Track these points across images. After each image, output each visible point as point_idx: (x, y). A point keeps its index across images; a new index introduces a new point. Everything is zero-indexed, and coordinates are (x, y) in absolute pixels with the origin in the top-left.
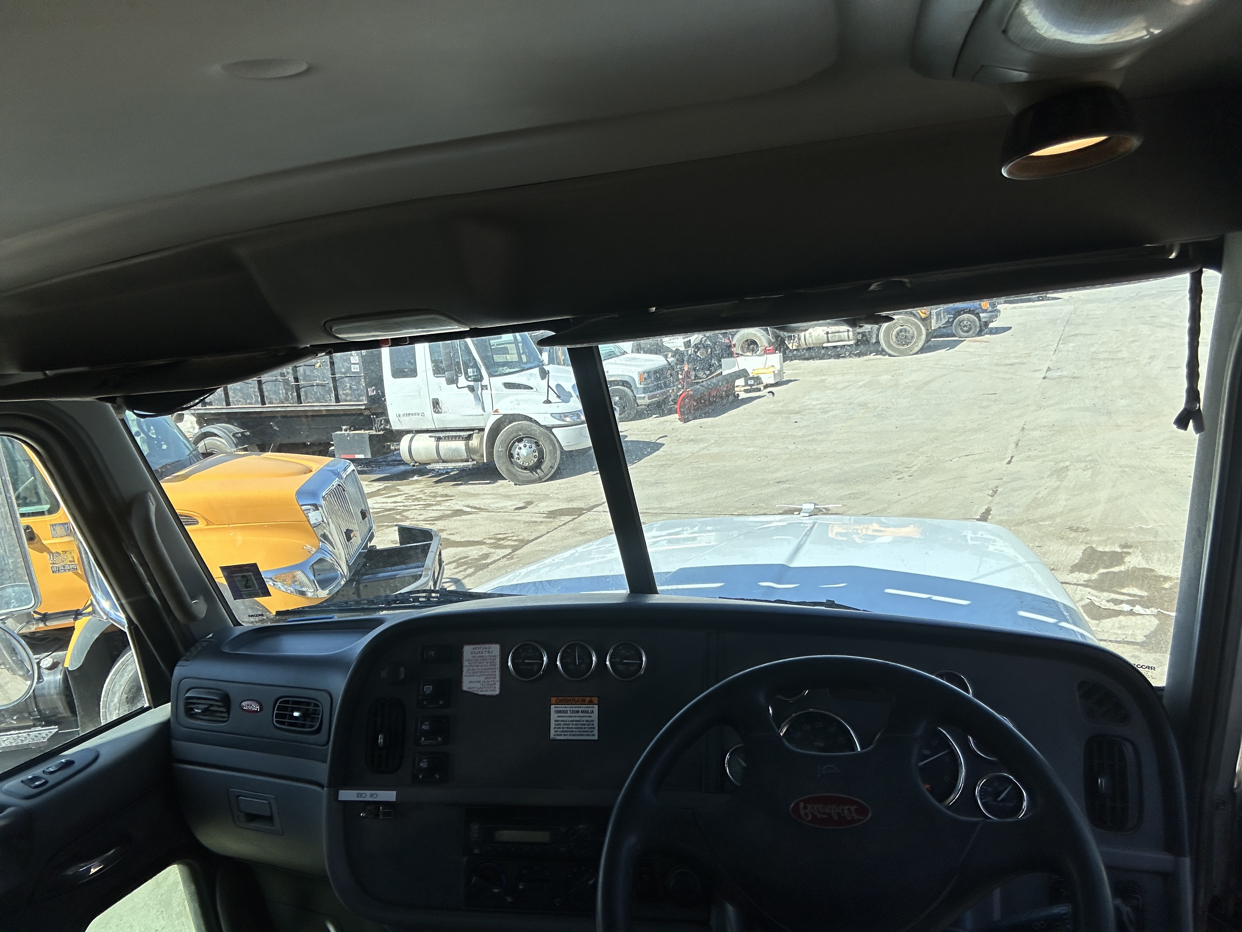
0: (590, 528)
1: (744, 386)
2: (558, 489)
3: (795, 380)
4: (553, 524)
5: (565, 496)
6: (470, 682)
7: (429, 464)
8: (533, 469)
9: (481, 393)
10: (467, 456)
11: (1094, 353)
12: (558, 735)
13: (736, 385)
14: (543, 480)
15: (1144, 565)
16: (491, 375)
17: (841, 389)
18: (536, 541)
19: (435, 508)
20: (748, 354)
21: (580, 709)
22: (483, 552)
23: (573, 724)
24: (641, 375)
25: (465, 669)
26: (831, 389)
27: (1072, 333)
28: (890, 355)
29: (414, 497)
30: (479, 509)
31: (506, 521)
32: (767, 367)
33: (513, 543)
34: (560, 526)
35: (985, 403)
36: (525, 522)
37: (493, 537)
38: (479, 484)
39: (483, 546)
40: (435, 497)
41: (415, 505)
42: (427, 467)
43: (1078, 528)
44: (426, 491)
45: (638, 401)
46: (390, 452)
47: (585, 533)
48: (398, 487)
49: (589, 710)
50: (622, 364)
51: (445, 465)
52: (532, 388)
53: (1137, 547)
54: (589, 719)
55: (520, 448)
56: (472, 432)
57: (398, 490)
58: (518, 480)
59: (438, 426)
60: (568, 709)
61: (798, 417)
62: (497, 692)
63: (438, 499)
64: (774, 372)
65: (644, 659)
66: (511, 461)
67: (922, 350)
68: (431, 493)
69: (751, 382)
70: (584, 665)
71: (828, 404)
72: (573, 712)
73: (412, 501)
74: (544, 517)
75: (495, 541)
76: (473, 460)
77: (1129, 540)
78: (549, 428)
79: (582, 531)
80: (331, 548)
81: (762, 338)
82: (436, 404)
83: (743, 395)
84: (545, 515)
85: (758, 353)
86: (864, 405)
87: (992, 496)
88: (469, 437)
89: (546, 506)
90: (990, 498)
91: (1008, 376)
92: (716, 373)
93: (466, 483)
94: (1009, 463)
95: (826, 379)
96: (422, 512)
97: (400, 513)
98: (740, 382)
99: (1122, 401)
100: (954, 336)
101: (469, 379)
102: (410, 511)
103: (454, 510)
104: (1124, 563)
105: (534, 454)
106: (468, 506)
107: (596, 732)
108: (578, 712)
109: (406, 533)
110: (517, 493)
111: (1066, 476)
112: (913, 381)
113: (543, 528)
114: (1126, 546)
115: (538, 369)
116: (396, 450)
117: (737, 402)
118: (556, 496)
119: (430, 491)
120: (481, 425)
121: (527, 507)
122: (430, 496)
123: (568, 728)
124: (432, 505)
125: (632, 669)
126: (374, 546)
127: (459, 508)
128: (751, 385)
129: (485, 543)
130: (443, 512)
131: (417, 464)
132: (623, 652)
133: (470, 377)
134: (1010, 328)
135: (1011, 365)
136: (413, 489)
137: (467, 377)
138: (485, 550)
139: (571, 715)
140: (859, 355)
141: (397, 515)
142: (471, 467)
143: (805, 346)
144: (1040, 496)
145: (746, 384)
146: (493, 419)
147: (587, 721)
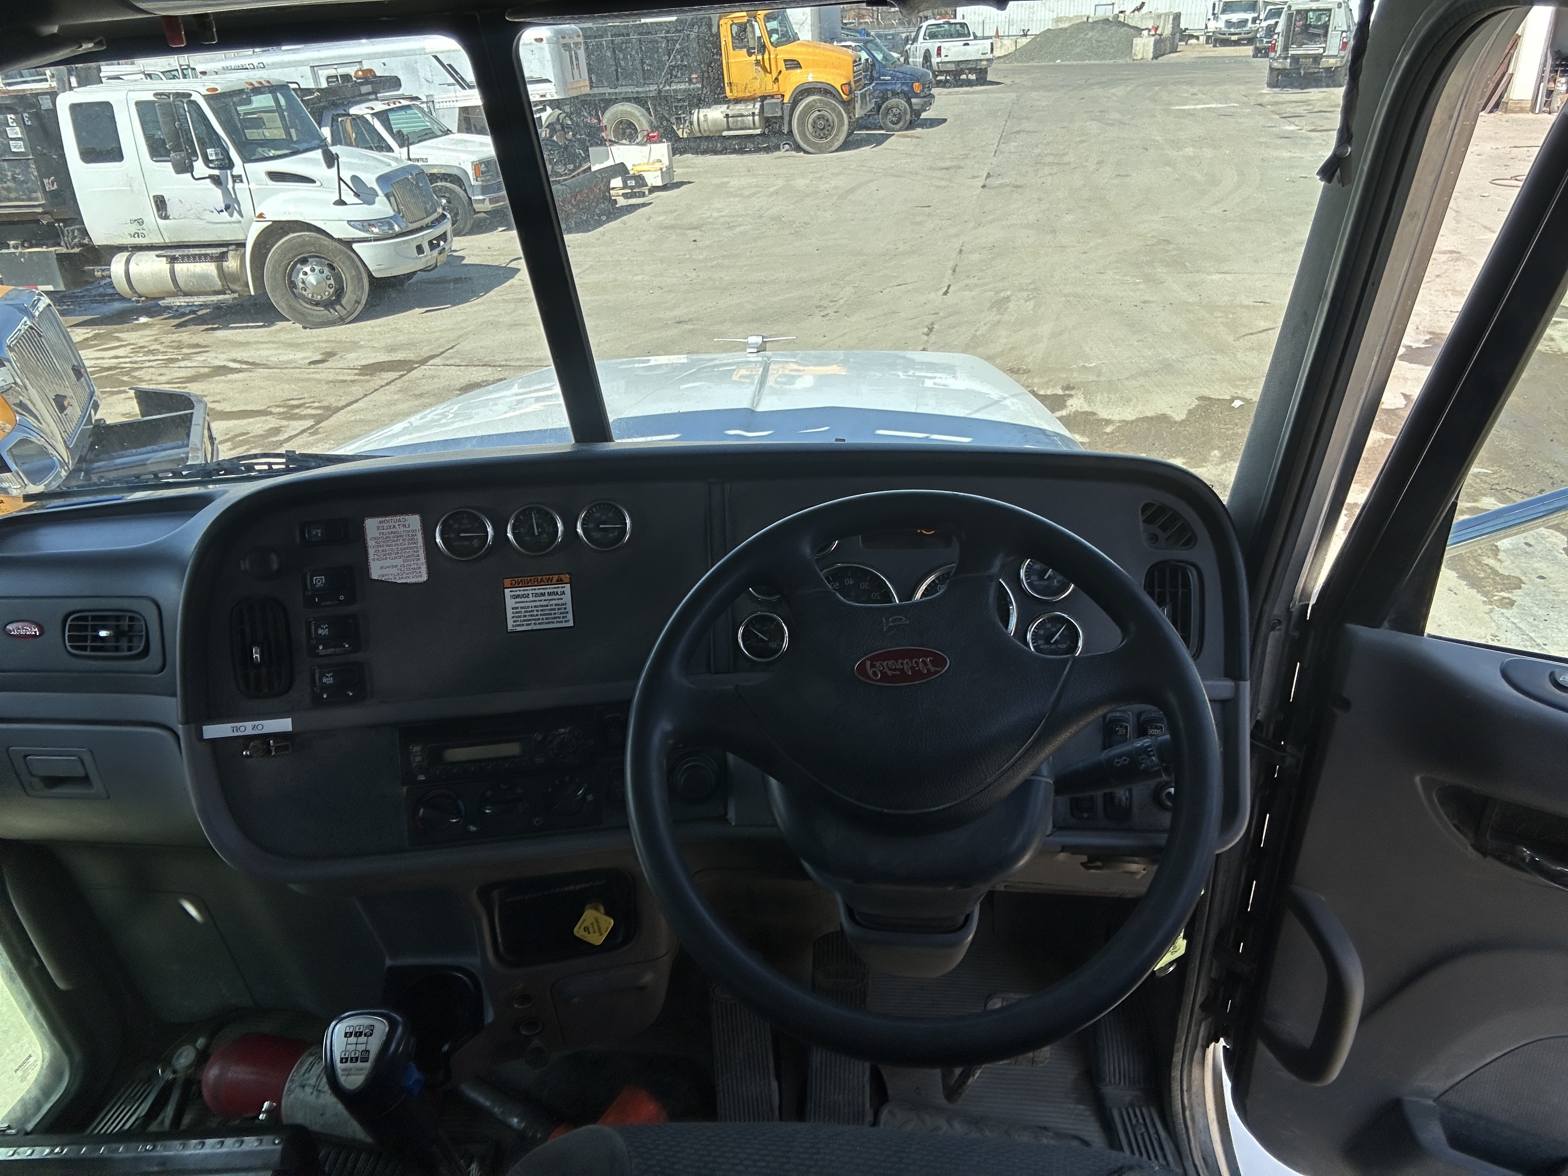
0: (426, 388)
1: (622, 189)
2: (371, 333)
3: (689, 183)
4: (371, 383)
5: (383, 344)
6: (382, 568)
7: (163, 298)
8: (328, 304)
9: (234, 188)
10: (223, 285)
11: (1039, 155)
12: (519, 625)
13: (612, 186)
14: (347, 321)
15: (1086, 408)
16: (246, 160)
17: (749, 197)
18: (349, 408)
19: (182, 364)
20: (624, 141)
21: (546, 591)
22: (271, 426)
23: (537, 611)
24: (476, 166)
25: (371, 552)
26: (735, 196)
27: (1015, 130)
28: (806, 152)
29: (146, 349)
30: (253, 364)
31: (298, 380)
32: (651, 161)
33: (313, 412)
34: (382, 386)
35: (918, 219)
36: (328, 382)
37: (282, 403)
38: (247, 327)
39: (268, 418)
40: (179, 347)
41: (149, 361)
42: (160, 302)
43: (1019, 369)
44: (164, 340)
45: (475, 206)
46: (93, 282)
47: (421, 395)
48: (117, 335)
49: (559, 590)
50: (444, 149)
51: (188, 299)
52: (313, 181)
53: (1079, 388)
54: (560, 602)
55: (306, 274)
56: (225, 249)
57: (118, 339)
58: (308, 322)
59: (168, 240)
60: (530, 592)
61: (697, 234)
62: (424, 578)
63: (185, 351)
64: (661, 169)
65: (628, 521)
66: (293, 292)
67: (845, 146)
68: (172, 342)
69: (632, 183)
70: (545, 536)
71: (734, 216)
72: (537, 595)
73: (144, 355)
74: (356, 374)
75: (285, 410)
76: (233, 292)
77: (1072, 380)
78: (348, 243)
79: (417, 392)
80: (35, 423)
81: (641, 118)
82: (161, 203)
83: (622, 202)
84: (357, 371)
85: (637, 141)
86: (777, 219)
87: (927, 335)
88: (222, 257)
89: (357, 359)
90: (925, 338)
91: (943, 183)
92: (582, 169)
93: (226, 327)
94: (946, 293)
95: (729, 183)
96: (163, 371)
97: (128, 373)
98: (616, 182)
99: (1068, 216)
100: (881, 128)
101: (211, 165)
102: (144, 370)
103: (214, 367)
104: (1065, 406)
105: (329, 282)
106: (235, 361)
107: (570, 616)
108: (543, 594)
109: (150, 400)
110: (310, 340)
111: (1007, 308)
112: (835, 188)
113: (357, 390)
114: (1068, 388)
115: (320, 151)
116: (103, 277)
117: (614, 212)
118: (370, 344)
119: (170, 340)
120: (240, 237)
121: (327, 361)
122: (171, 347)
123: (531, 616)
124: (177, 360)
125: (611, 535)
126: (101, 419)
127: (222, 364)
128: (632, 188)
129: (271, 413)
130: (197, 369)
131: (143, 299)
132: (597, 515)
133: (212, 161)
134: (945, 120)
135: (947, 169)
136: (142, 336)
137: (207, 161)
138: (272, 422)
139: (534, 599)
140: (767, 150)
141: (123, 376)
142: (231, 302)
143: (699, 135)
144: (979, 333)
145: (625, 186)
146: (257, 228)
147: (556, 605)
